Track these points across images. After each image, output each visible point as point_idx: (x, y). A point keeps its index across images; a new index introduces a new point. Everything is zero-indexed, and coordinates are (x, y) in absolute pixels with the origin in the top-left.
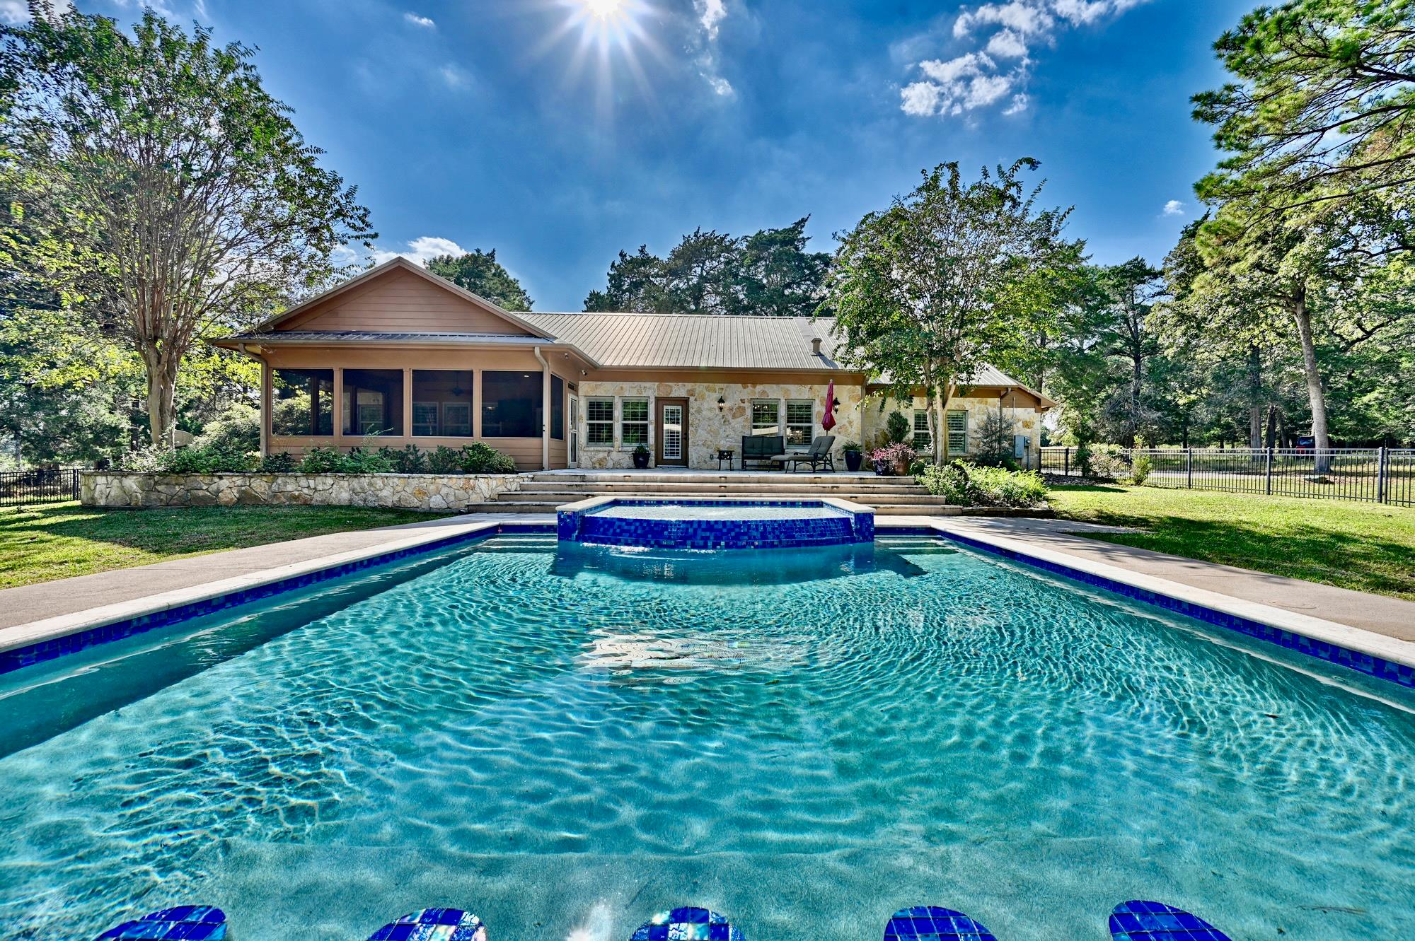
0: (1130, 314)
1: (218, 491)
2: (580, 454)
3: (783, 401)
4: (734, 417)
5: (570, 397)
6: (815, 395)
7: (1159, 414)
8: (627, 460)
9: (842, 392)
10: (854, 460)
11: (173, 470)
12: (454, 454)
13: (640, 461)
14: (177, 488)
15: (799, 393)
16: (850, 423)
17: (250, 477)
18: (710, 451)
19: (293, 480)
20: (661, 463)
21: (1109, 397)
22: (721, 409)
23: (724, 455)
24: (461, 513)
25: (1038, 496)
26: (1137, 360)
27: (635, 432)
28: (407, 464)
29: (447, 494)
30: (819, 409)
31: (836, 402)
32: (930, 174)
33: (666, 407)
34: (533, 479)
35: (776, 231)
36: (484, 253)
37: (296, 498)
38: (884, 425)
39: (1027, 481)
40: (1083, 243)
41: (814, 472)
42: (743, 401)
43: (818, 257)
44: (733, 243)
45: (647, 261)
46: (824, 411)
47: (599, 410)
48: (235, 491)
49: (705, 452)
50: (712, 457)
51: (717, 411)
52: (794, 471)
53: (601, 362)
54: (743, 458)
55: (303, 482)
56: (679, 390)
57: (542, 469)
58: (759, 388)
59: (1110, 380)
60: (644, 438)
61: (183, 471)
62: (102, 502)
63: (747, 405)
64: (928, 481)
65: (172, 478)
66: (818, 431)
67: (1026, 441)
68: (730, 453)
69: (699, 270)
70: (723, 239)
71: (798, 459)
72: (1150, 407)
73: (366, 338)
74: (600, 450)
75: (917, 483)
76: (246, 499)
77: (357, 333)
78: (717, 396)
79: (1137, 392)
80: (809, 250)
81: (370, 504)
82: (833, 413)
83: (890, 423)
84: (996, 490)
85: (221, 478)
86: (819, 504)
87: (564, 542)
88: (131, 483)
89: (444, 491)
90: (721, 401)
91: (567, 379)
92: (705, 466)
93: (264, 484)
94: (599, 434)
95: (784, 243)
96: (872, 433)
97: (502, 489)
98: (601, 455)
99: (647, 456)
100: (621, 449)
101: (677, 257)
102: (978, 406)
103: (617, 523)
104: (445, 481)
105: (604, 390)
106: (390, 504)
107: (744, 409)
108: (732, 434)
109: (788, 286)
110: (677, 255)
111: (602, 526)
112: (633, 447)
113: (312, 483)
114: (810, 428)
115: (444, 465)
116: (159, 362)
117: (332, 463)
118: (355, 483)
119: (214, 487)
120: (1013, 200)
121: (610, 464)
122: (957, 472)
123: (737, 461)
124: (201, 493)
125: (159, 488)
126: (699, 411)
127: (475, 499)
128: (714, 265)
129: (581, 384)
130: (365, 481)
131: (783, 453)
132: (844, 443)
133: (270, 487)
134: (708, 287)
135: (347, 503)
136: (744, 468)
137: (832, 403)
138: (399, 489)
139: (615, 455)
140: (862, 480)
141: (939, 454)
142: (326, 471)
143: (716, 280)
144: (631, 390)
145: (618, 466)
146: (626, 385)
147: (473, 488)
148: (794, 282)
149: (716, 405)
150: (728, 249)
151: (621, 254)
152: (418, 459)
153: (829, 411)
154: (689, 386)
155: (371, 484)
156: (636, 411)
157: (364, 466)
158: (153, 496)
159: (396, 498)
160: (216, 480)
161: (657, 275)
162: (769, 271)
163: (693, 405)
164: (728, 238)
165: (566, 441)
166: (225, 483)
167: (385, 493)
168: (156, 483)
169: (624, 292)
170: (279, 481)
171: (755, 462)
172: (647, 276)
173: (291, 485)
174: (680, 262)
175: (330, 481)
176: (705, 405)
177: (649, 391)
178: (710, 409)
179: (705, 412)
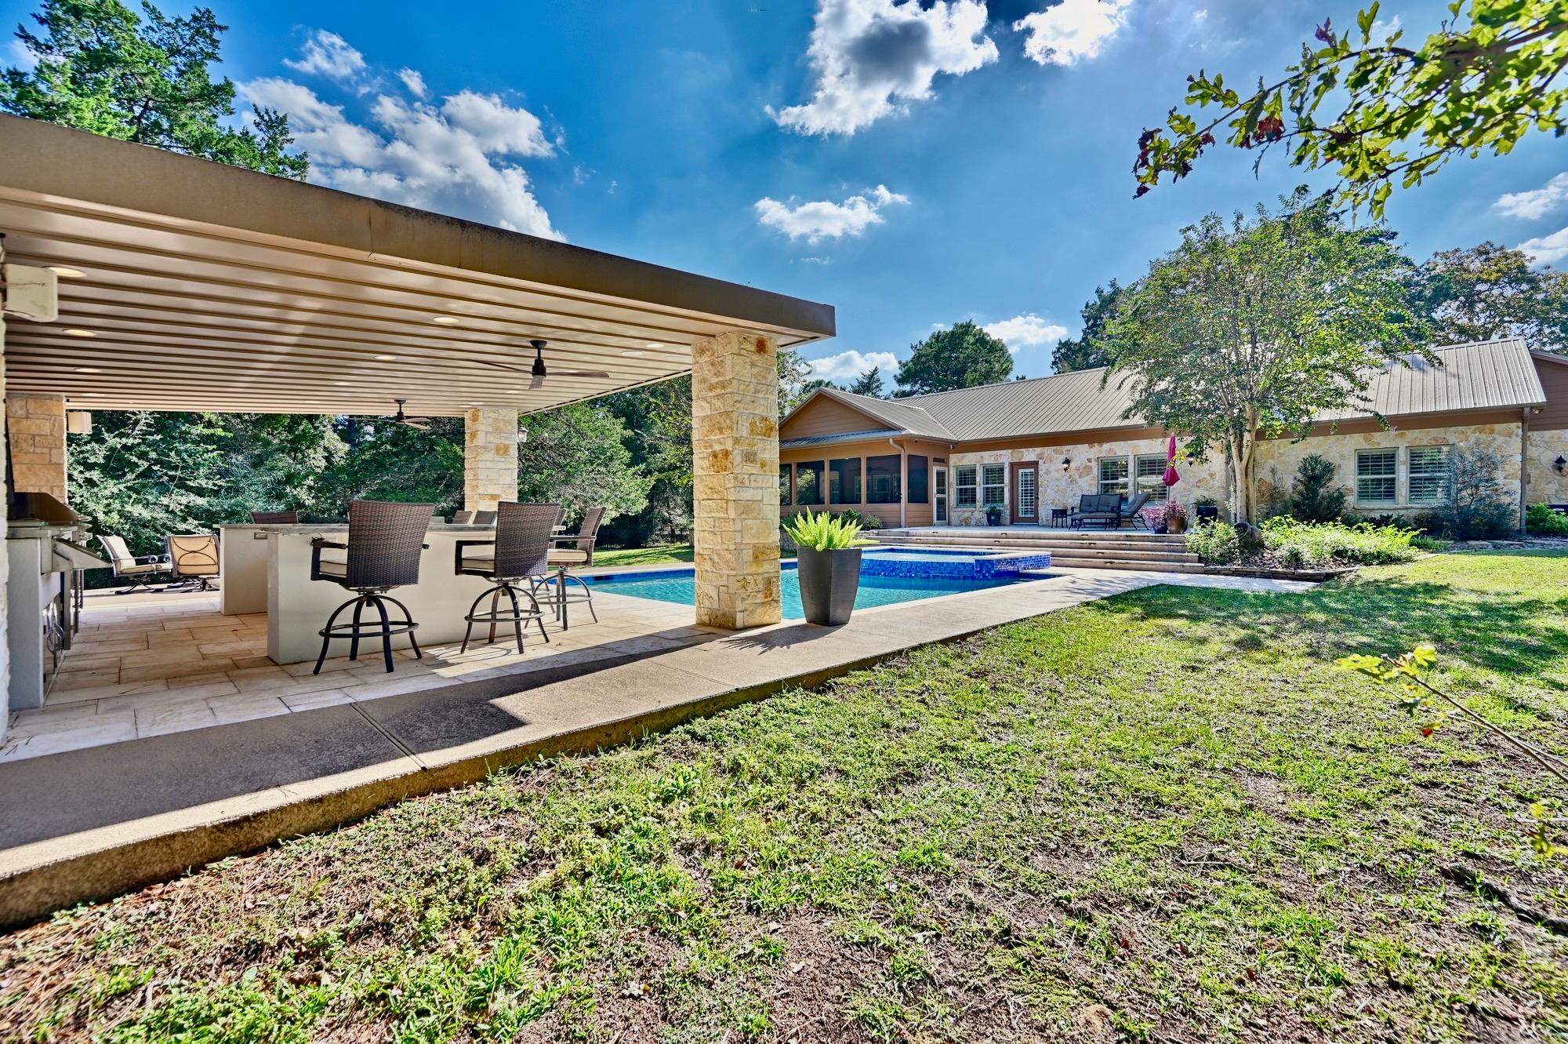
2: (950, 514)
3: (1128, 457)
4: (1080, 476)
5: (934, 469)
8: (984, 518)
13: (994, 519)
15: (1149, 448)
20: (1015, 521)
22: (1067, 469)
27: (994, 495)
33: (1021, 471)
42: (1089, 460)
47: (966, 476)
49: (1051, 511)
51: (1064, 471)
56: (1029, 454)
57: (900, 527)
58: (1106, 446)
60: (1000, 499)
63: (1094, 464)
74: (966, 511)
78: (1062, 458)
90: (1067, 461)
91: (930, 456)
92: (1050, 524)
94: (967, 498)
98: (967, 515)
100: (980, 509)
102: (1473, 436)
105: (970, 459)
107: (1091, 468)
108: (1079, 493)
112: (991, 508)
121: (973, 522)
126: (1048, 472)
129: (952, 457)
131: (1120, 510)
139: (977, 514)
144: (989, 458)
145: (978, 525)
146: (986, 454)
149: (1062, 466)
154: (1038, 450)
156: (994, 473)
163: (1042, 467)
165: (931, 505)
176: (1053, 467)
177: (1005, 457)
178: (1058, 471)
179: (1054, 474)
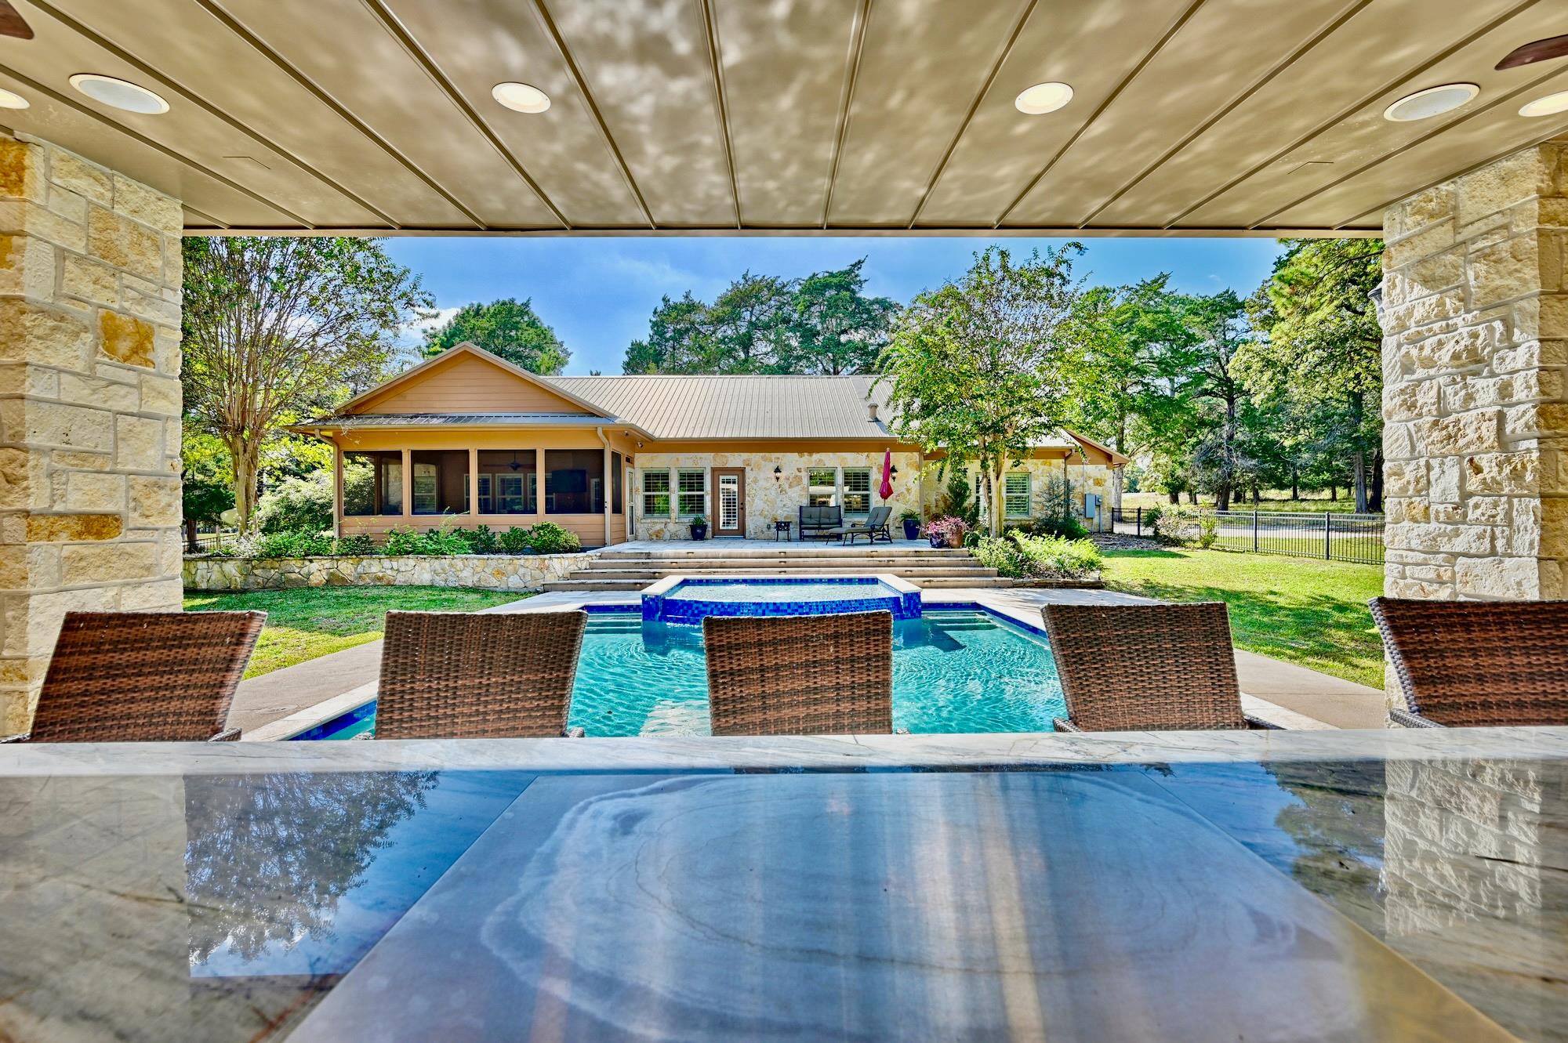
0: (1222, 350)
1: (309, 574)
2: (638, 526)
3: (840, 469)
4: (790, 486)
5: (627, 470)
6: (871, 462)
7: (1254, 462)
8: (685, 531)
9: (899, 459)
10: (911, 528)
11: (269, 555)
12: (523, 534)
13: (698, 533)
14: (273, 572)
15: (856, 461)
16: (908, 490)
17: (338, 560)
18: (768, 521)
19: (376, 562)
20: (717, 535)
21: (1200, 442)
22: (778, 479)
23: (783, 526)
24: (538, 593)
25: (1091, 565)
26: (1231, 401)
27: (693, 504)
28: (483, 544)
29: (524, 575)
30: (876, 477)
31: (894, 470)
32: (981, 255)
33: (721, 477)
34: (601, 557)
35: (832, 275)
36: (518, 302)
37: (380, 579)
38: (944, 489)
39: (1083, 549)
40: (1166, 277)
41: (871, 543)
42: (799, 470)
43: (876, 301)
44: (784, 286)
45: (691, 308)
46: (881, 479)
47: (655, 481)
48: (324, 573)
49: (762, 522)
50: (769, 527)
51: (774, 481)
52: (852, 545)
53: (656, 435)
54: (801, 529)
55: (387, 563)
56: (735, 460)
57: (604, 545)
58: (816, 456)
59: (1202, 423)
60: (701, 510)
61: (279, 556)
62: (204, 586)
63: (803, 471)
64: (982, 553)
65: (268, 563)
66: (876, 500)
67: (1097, 499)
68: (787, 524)
69: (747, 315)
70: (773, 281)
71: (855, 531)
72: (1244, 454)
73: (435, 421)
74: (657, 523)
75: (971, 556)
76: (334, 582)
77: (425, 415)
78: (773, 465)
79: (1231, 437)
80: (866, 294)
81: (451, 585)
82: (891, 481)
83: (950, 488)
84: (1050, 562)
85: (311, 561)
86: (875, 581)
87: (648, 622)
88: (231, 568)
89: (522, 571)
90: (778, 470)
91: (624, 453)
92: (762, 536)
93: (350, 566)
94: (655, 506)
95: (839, 287)
96: (932, 498)
97: (573, 568)
98: (658, 527)
99: (704, 528)
100: (678, 521)
101: (724, 304)
102: (1041, 467)
103: (695, 605)
104: (522, 562)
105: (660, 462)
106: (470, 585)
107: (800, 477)
108: (789, 504)
109: (844, 332)
110: (725, 302)
111: (682, 607)
112: (689, 519)
113: (395, 565)
114: (867, 496)
115: (515, 545)
116: (245, 451)
117: (414, 545)
118: (436, 564)
119: (305, 571)
120: (1063, 278)
121: (667, 535)
122: (1010, 544)
123: (794, 531)
124: (293, 576)
125: (256, 572)
126: (756, 481)
127: (550, 579)
128: (765, 312)
129: (637, 455)
130: (446, 562)
131: (840, 523)
132: (902, 512)
133: (356, 569)
134: (759, 334)
135: (428, 583)
136: (802, 538)
137: (889, 470)
138: (478, 569)
139: (672, 527)
140: (917, 554)
141: (994, 525)
142: (409, 553)
143: (767, 327)
144: (687, 461)
145: (674, 538)
146: (682, 456)
147: (548, 568)
148: (851, 327)
149: (773, 475)
150: (779, 292)
151: (664, 299)
152: (489, 539)
153: (886, 479)
154: (745, 456)
155: (451, 565)
156: (691, 481)
157: (445, 548)
158: (251, 579)
159: (476, 579)
160: (307, 563)
161: (703, 323)
162: (823, 317)
163: (750, 476)
164: (779, 281)
165: (625, 515)
166: (314, 566)
167: (464, 574)
168: (253, 567)
169: (667, 340)
170: (364, 563)
171: (813, 532)
172: (693, 323)
173: (374, 567)
174: (728, 309)
175: (412, 562)
176: (762, 476)
177: (705, 462)
178: (767, 479)
179: (762, 483)
